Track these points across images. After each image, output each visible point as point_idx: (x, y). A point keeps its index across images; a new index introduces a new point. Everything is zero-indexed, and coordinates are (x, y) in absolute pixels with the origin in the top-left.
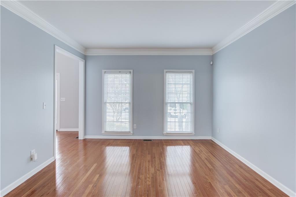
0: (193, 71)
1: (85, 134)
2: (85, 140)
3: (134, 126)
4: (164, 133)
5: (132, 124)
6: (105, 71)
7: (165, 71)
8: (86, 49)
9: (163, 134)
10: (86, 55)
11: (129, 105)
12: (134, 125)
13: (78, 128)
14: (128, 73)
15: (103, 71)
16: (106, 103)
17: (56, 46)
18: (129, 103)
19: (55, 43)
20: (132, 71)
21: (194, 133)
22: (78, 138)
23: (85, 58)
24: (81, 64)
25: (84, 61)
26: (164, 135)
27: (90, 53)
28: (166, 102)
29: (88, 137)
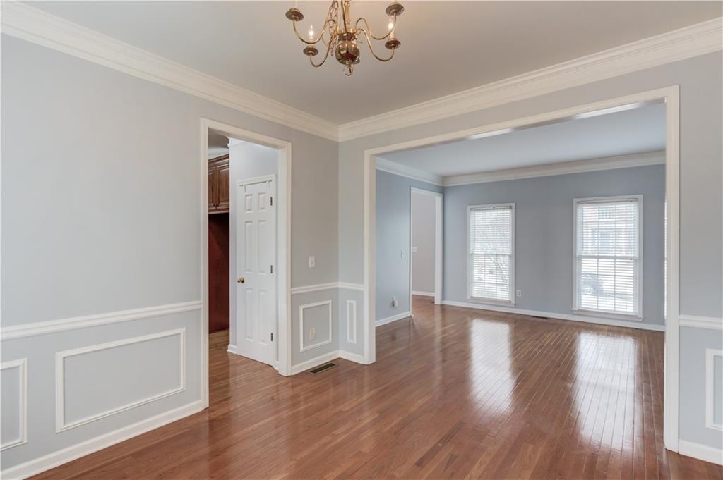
0: (640, 197)
1: (443, 298)
2: (442, 306)
3: (517, 293)
4: (573, 309)
5: (514, 289)
6: (471, 207)
7: (575, 200)
8: (444, 178)
9: (573, 311)
10: (445, 186)
11: (510, 259)
12: (518, 291)
13: (434, 292)
14: (507, 208)
15: (469, 207)
16: (473, 254)
17: (412, 188)
18: (510, 256)
19: (411, 183)
20: (513, 205)
21: (641, 316)
22: (434, 302)
23: (443, 191)
24: (438, 199)
25: (442, 195)
26: (575, 312)
27: (450, 184)
28: (578, 255)
29: (447, 303)
